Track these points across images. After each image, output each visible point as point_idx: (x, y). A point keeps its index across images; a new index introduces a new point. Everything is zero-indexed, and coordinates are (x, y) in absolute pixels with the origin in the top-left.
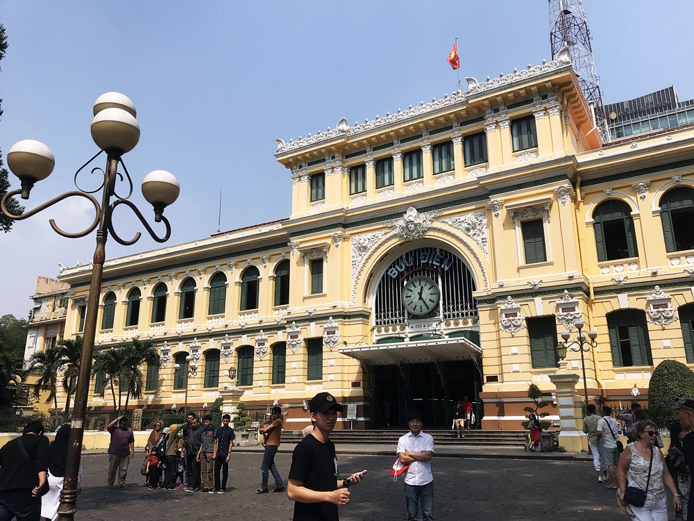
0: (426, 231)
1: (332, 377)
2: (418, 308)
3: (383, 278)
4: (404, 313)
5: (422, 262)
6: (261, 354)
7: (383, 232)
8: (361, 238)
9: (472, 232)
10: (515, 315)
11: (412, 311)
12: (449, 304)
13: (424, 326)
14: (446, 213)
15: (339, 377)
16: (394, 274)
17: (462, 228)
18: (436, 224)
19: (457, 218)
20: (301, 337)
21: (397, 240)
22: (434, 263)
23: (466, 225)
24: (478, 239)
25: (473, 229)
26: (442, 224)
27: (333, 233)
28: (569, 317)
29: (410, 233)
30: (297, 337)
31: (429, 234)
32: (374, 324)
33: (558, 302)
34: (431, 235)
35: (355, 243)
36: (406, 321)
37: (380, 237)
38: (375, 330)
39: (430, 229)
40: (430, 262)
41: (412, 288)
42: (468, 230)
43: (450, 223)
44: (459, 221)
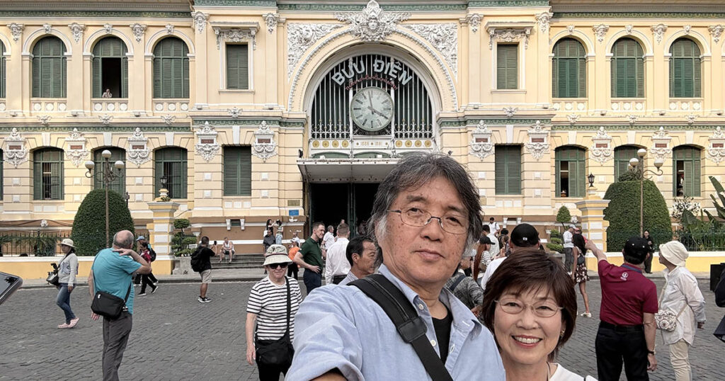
0: (388, 35)
1: (264, 193)
2: (368, 122)
3: (323, 82)
4: (348, 127)
5: (376, 70)
6: (138, 160)
7: (333, 26)
8: (302, 26)
9: (441, 46)
10: (486, 140)
11: (360, 126)
12: (401, 122)
13: (372, 144)
14: (413, 17)
15: (275, 193)
16: (341, 80)
17: (430, 38)
18: (400, 28)
19: (426, 26)
20: (218, 143)
21: (352, 38)
22: (390, 74)
23: (435, 36)
24: (447, 54)
25: (443, 41)
26: (407, 29)
27: (266, 12)
28: (537, 148)
29: (370, 33)
30: (212, 141)
31: (390, 38)
32: (310, 137)
33: (529, 132)
34: (394, 40)
35: (293, 32)
36: (351, 135)
37: (329, 31)
38: (311, 143)
39: (394, 32)
40: (386, 73)
41: (362, 99)
42: (437, 41)
43: (417, 30)
44: (428, 29)
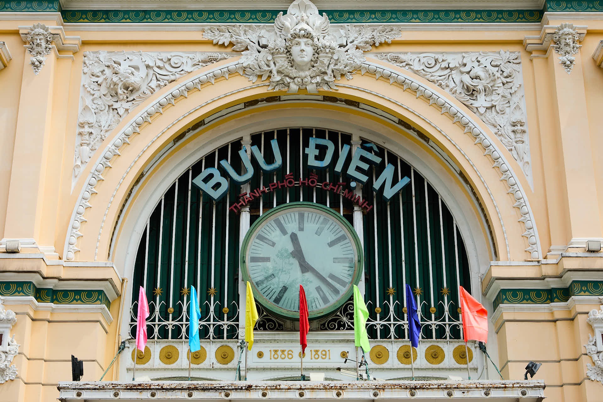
0: (342, 75)
2: (292, 295)
3: (169, 195)
4: (234, 310)
5: (312, 162)
7: (199, 57)
8: (120, 59)
9: (482, 101)
11: (269, 303)
14: (407, 36)
16: (217, 186)
17: (452, 85)
19: (440, 58)
21: (248, 84)
22: (351, 171)
23: (467, 79)
25: (488, 91)
27: (29, 25)
29: (293, 72)
32: (125, 334)
35: (97, 71)
36: (243, 332)
37: (188, 68)
38: (128, 353)
39: (357, 70)
40: (338, 168)
41: (275, 235)
42: (471, 92)
43: (416, 66)
44: (444, 65)
